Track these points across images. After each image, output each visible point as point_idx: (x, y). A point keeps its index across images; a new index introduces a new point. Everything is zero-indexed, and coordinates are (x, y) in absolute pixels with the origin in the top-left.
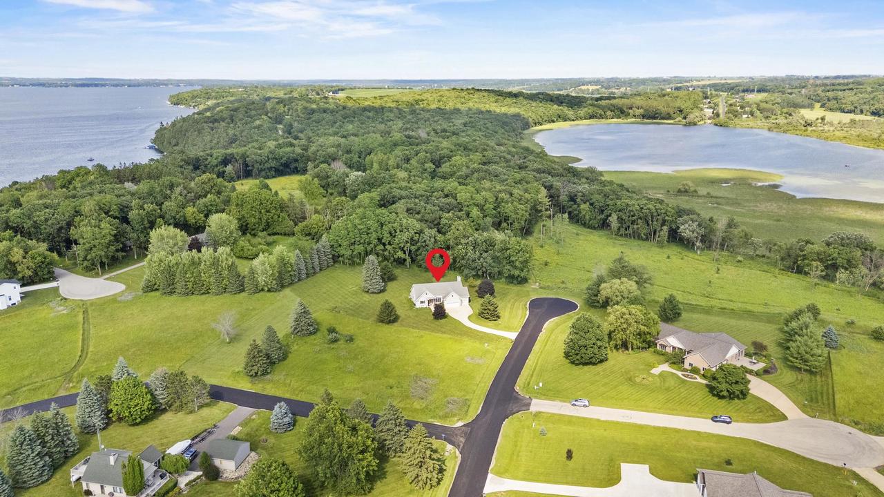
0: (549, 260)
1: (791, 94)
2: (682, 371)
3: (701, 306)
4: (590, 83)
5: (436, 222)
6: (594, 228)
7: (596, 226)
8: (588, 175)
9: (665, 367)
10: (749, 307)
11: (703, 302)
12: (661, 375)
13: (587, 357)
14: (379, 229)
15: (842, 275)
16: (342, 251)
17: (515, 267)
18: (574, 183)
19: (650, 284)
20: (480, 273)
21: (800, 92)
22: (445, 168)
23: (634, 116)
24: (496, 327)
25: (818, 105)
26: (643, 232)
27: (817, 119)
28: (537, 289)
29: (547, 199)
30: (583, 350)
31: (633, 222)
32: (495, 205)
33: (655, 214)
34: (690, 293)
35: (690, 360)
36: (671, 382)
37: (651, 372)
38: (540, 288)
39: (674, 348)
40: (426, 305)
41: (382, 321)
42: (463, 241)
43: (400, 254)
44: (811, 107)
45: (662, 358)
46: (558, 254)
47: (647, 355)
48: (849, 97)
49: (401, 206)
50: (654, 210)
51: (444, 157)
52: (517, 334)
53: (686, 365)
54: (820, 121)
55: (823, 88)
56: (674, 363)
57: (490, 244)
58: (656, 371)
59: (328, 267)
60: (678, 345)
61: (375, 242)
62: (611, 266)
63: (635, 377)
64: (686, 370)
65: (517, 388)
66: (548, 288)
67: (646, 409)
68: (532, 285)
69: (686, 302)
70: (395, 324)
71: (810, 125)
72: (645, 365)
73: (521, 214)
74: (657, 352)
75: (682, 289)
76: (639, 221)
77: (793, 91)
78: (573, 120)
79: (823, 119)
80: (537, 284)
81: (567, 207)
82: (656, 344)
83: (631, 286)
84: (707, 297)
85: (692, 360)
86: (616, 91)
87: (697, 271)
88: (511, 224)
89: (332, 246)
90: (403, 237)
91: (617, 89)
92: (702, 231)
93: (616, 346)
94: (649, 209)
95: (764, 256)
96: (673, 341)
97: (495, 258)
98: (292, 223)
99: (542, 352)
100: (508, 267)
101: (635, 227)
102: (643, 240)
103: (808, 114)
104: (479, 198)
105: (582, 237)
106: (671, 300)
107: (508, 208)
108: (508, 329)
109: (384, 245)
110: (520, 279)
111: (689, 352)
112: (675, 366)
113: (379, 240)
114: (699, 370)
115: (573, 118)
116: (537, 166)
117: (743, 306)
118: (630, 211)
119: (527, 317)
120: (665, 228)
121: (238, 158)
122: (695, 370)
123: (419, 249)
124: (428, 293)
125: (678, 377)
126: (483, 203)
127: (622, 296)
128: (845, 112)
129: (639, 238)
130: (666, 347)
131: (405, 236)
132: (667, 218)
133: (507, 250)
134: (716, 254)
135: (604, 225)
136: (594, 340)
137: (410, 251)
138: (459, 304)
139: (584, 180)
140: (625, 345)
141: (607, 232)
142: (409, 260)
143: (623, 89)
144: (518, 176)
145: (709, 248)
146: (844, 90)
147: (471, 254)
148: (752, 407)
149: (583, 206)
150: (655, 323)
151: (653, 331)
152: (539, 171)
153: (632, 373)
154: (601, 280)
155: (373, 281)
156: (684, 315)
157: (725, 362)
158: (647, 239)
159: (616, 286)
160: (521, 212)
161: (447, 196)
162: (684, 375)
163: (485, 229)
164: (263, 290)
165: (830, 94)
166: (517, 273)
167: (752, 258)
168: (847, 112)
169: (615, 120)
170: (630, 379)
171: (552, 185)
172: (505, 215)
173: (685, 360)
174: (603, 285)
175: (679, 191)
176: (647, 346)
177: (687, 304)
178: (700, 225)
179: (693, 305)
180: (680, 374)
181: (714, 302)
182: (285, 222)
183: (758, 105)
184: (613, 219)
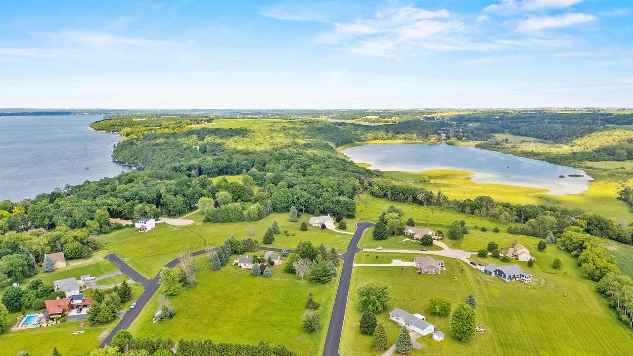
1: (492, 124)
5: (314, 194)
6: (381, 198)
7: (382, 196)
8: (376, 173)
9: (408, 239)
10: (441, 223)
11: (424, 222)
12: (406, 241)
13: (380, 238)
14: (292, 197)
15: (477, 211)
16: (277, 206)
17: (350, 211)
18: (370, 177)
19: (404, 214)
20: (336, 214)
21: (498, 123)
22: (308, 170)
24: (346, 231)
25: (507, 131)
26: (402, 198)
27: (503, 140)
28: (359, 220)
29: (359, 184)
30: (379, 234)
31: (397, 194)
32: (338, 186)
33: (407, 190)
34: (420, 220)
35: (416, 236)
36: (409, 243)
37: (403, 240)
38: (361, 219)
39: (410, 233)
40: (317, 225)
41: (302, 230)
42: (327, 201)
43: (301, 207)
44: (503, 132)
45: (406, 237)
46: (366, 207)
47: (402, 237)
48: (524, 127)
49: (297, 187)
50: (406, 188)
51: (306, 165)
52: (354, 233)
53: (415, 238)
54: (505, 142)
55: (511, 120)
56: (410, 238)
57: (339, 202)
59: (271, 213)
60: (412, 232)
61: (291, 202)
62: (388, 209)
63: (398, 242)
65: (358, 246)
66: (364, 219)
67: (401, 249)
68: (357, 218)
69: (417, 221)
70: (308, 231)
71: (499, 144)
72: (401, 239)
74: (404, 235)
76: (399, 194)
77: (495, 122)
79: (507, 140)
80: (359, 218)
81: (367, 188)
82: (405, 233)
84: (426, 221)
86: (389, 120)
87: (424, 213)
89: (273, 204)
90: (302, 200)
91: (390, 118)
92: (427, 197)
93: (391, 234)
94: (404, 188)
95: (453, 208)
96: (410, 231)
97: (341, 208)
98: (249, 196)
99: (364, 238)
100: (347, 211)
101: (399, 196)
102: (402, 202)
103: (499, 137)
104: (331, 184)
105: (376, 201)
106: (411, 220)
107: (343, 188)
108: (351, 232)
110: (352, 216)
111: (415, 234)
114: (419, 239)
115: (364, 139)
116: (351, 169)
117: (439, 223)
118: (396, 189)
119: (357, 228)
120: (411, 196)
122: (417, 239)
123: (309, 205)
124: (317, 220)
125: (411, 241)
128: (521, 136)
129: (401, 201)
130: (408, 233)
131: (303, 200)
132: (412, 192)
133: (346, 204)
134: (433, 207)
135: (385, 196)
136: (383, 231)
137: (305, 206)
138: (330, 224)
139: (375, 176)
140: (394, 234)
141: (386, 199)
142: (304, 209)
143: (393, 119)
144: (344, 174)
145: (430, 205)
146: (522, 122)
147: (331, 206)
148: (434, 248)
149: (375, 187)
150: (404, 225)
151: (403, 227)
152: (352, 171)
153: (396, 241)
154: (384, 214)
155: (294, 217)
156: (415, 224)
158: (404, 202)
159: (390, 215)
160: (349, 189)
161: (315, 183)
162: (413, 241)
163: (336, 196)
165: (514, 124)
166: (351, 213)
167: (448, 208)
168: (523, 136)
170: (396, 243)
171: (360, 178)
172: (342, 190)
173: (414, 236)
174: (385, 216)
175: (421, 181)
176: (401, 233)
178: (425, 194)
179: (420, 223)
181: (429, 222)
183: (472, 131)
184: (389, 193)
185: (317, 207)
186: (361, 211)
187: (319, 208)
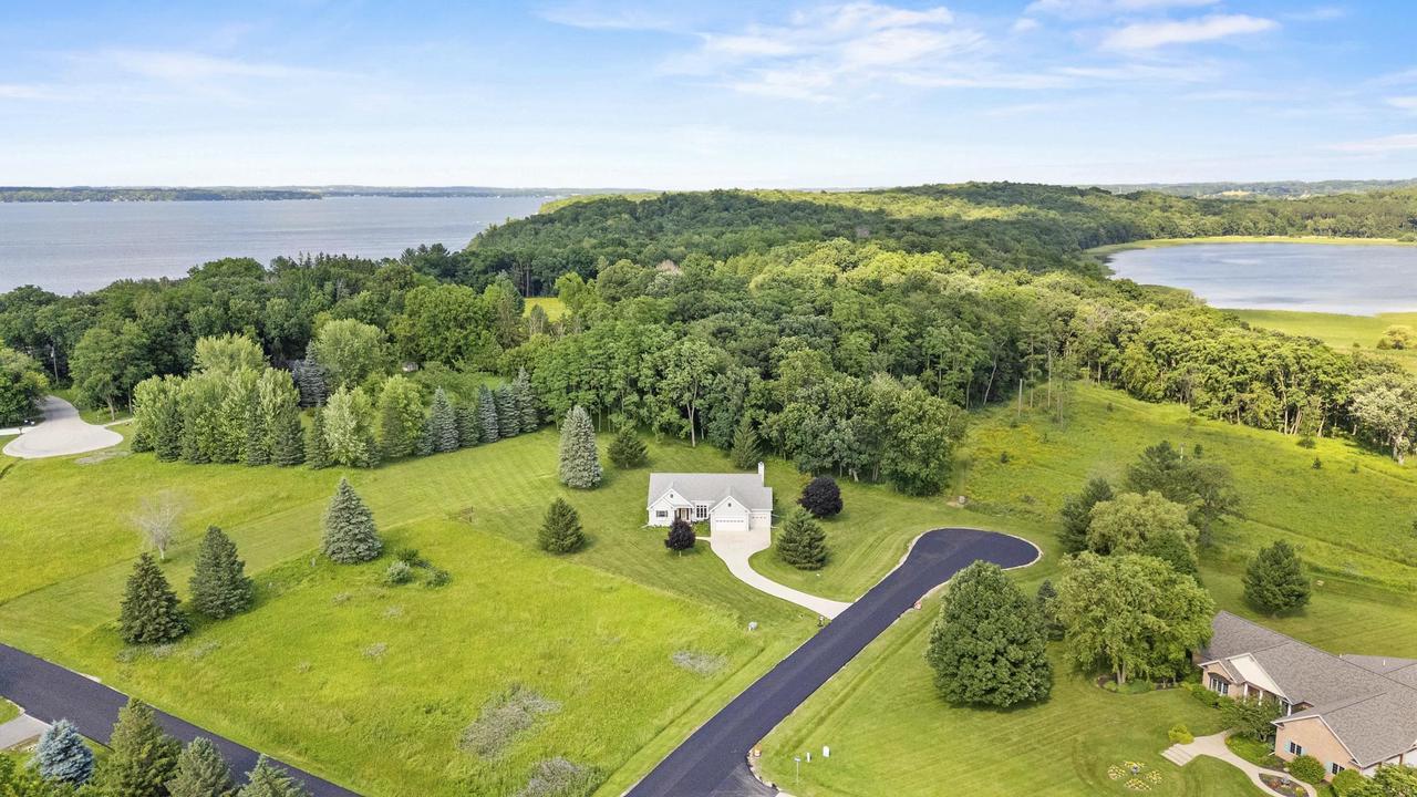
0: (1011, 451)
2: (1265, 765)
3: (1380, 582)
4: (1242, 187)
5: (762, 354)
7: (1160, 394)
9: (1214, 746)
12: (1193, 768)
13: (977, 687)
14: (632, 360)
17: (910, 456)
19: (1239, 516)
23: (1316, 230)
24: (805, 586)
26: (1264, 409)
28: (958, 509)
31: (1241, 387)
32: (913, 331)
33: (1295, 368)
34: (1356, 549)
35: (1294, 733)
37: (1167, 754)
38: (969, 508)
39: (1253, 690)
40: (667, 522)
41: (545, 547)
42: (801, 392)
45: (1212, 715)
46: (1046, 441)
47: (1169, 702)
50: (1291, 360)
52: (846, 606)
53: (1282, 749)
56: (1240, 736)
57: (861, 401)
58: (1180, 754)
59: (522, 431)
60: (1264, 682)
61: (622, 385)
63: (1110, 763)
64: (1279, 764)
65: (754, 754)
66: (987, 510)
68: (950, 500)
69: (1336, 568)
70: (577, 558)
72: (1153, 732)
73: (966, 351)
74: (1200, 698)
75: (1332, 537)
76: (1256, 385)
78: (1190, 236)
80: (962, 498)
82: (1201, 671)
83: (1168, 512)
84: (1403, 562)
85: (1299, 733)
87: (1386, 501)
88: (944, 372)
89: (534, 391)
90: (680, 378)
93: (1079, 666)
94: (1280, 357)
96: (1249, 669)
97: (864, 433)
99: (885, 659)
100: (892, 454)
101: (1246, 396)
102: (1264, 426)
106: (1279, 556)
108: (832, 592)
109: (642, 392)
110: (919, 483)
111: (1297, 708)
112: (1247, 746)
113: (633, 383)
114: (1321, 769)
115: (1191, 233)
118: (1234, 364)
119: (897, 567)
120: (1317, 399)
121: (521, 261)
122: (1306, 769)
124: (674, 493)
125: (1246, 783)
126: (886, 325)
127: (1142, 536)
129: (1255, 421)
130: (1227, 684)
131: (685, 377)
132: (1322, 377)
133: (893, 412)
136: (1000, 642)
137: (696, 411)
138: (743, 527)
140: (1102, 666)
147: (810, 422)
151: (1189, 633)
153: (1104, 749)
154: (1100, 492)
155: (577, 462)
156: (1316, 601)
157: (1396, 761)
158: (1273, 426)
159: (1127, 510)
160: (966, 347)
161: (816, 312)
162: (1266, 780)
163: (868, 374)
164: (337, 463)
166: (911, 468)
169: (1276, 238)
170: (1091, 769)
171: (1075, 311)
172: (930, 352)
173: (1279, 733)
174: (1100, 506)
176: (1173, 675)
177: (1337, 574)
178: (1406, 396)
179: (1355, 577)
180: (1253, 772)
182: (490, 347)
185: (746, 419)
186: (1004, 459)
187: (755, 424)
